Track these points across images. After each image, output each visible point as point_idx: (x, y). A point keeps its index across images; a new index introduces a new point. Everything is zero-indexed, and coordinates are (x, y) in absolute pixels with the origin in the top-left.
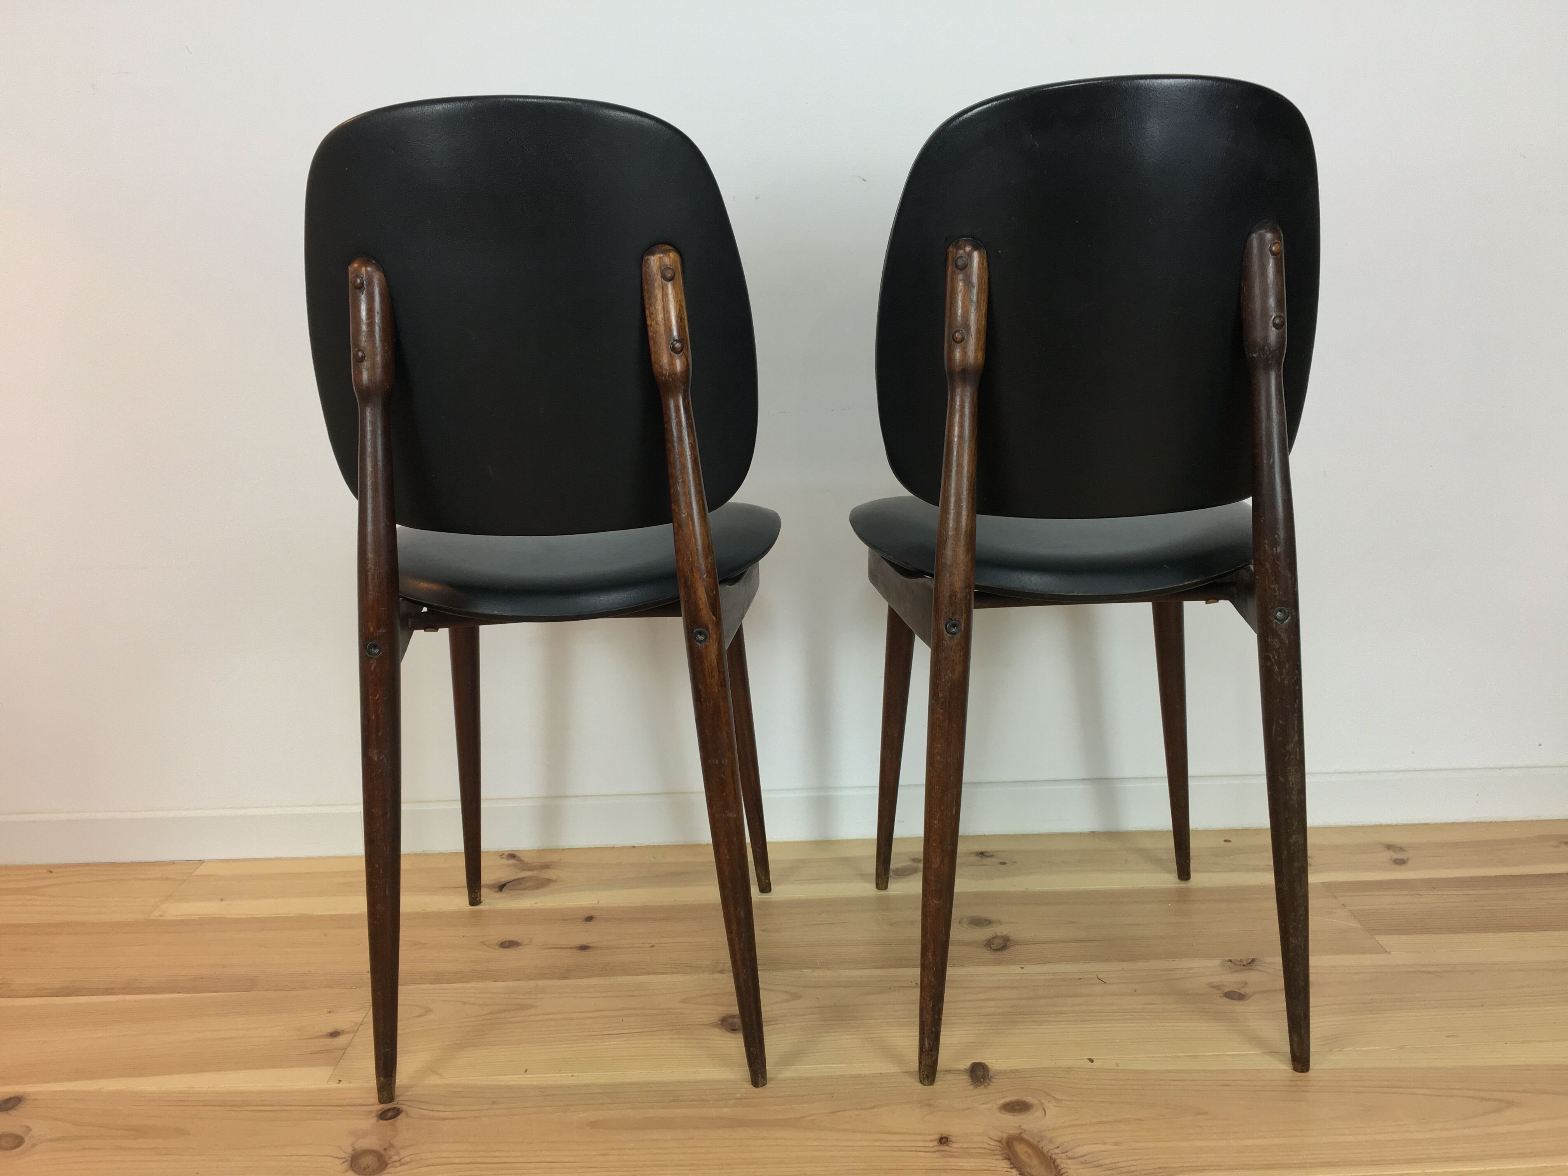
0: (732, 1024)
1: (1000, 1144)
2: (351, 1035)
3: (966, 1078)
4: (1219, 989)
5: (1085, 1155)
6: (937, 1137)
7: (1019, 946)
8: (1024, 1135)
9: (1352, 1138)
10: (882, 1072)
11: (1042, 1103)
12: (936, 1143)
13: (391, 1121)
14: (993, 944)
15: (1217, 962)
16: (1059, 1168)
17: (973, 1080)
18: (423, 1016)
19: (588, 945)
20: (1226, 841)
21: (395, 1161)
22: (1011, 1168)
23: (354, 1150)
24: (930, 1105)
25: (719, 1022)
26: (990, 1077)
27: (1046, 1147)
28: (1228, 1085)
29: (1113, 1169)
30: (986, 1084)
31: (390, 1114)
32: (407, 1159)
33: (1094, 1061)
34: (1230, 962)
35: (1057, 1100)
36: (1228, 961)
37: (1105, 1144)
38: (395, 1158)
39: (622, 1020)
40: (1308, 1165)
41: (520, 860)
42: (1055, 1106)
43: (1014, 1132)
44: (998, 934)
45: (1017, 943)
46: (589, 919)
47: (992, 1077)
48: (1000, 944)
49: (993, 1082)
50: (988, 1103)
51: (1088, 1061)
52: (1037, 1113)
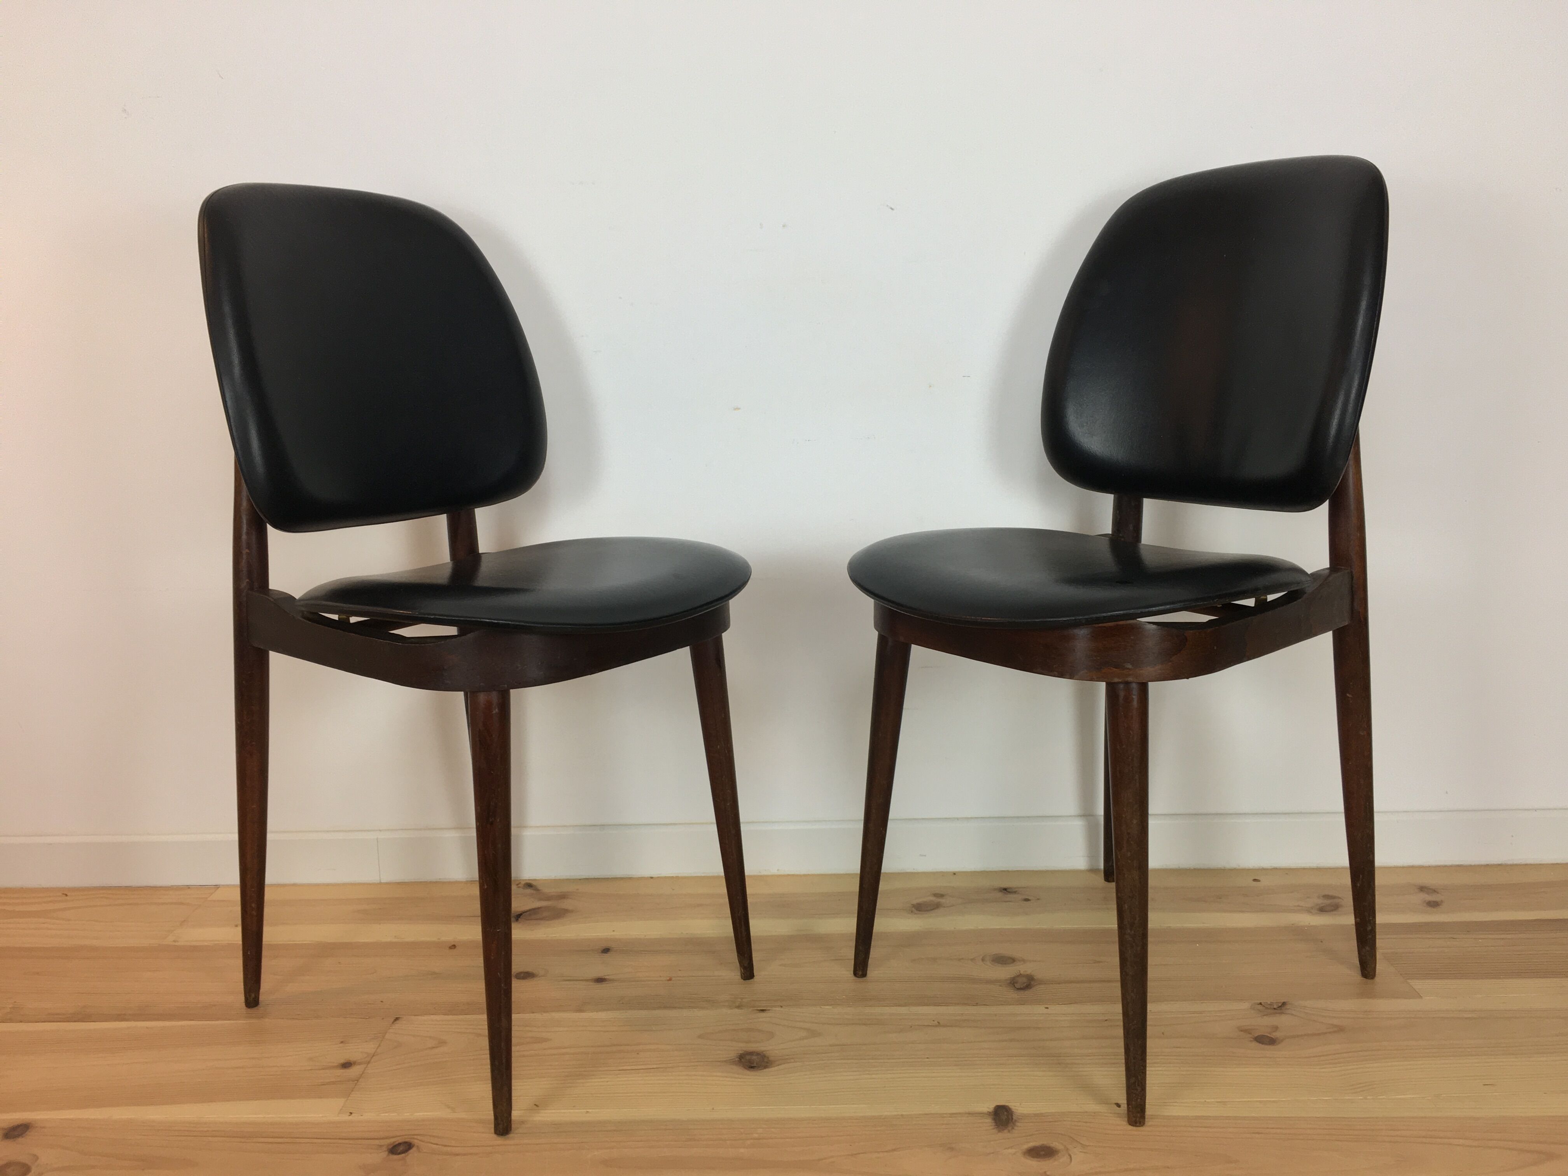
0: (750, 1061)
2: (363, 1066)
3: (989, 1121)
4: (1250, 1034)
7: (1042, 986)
10: (904, 1113)
11: (1068, 1149)
13: (403, 1155)
14: (1016, 983)
15: (1245, 1005)
17: (996, 1123)
18: (436, 1047)
19: (603, 977)
20: (1255, 880)
24: (952, 1149)
25: (737, 1059)
26: (1013, 1120)
28: (1258, 1133)
30: (1010, 1128)
31: (401, 1148)
34: (1260, 1005)
35: (1083, 1146)
36: (1258, 1004)
39: (638, 1056)
41: (537, 890)
42: (1081, 1152)
44: (1022, 972)
45: (1041, 982)
46: (606, 950)
47: (1016, 1121)
48: (1024, 983)
49: (1018, 1126)
50: (1011, 1147)
51: (1116, 1106)
52: (1063, 1159)
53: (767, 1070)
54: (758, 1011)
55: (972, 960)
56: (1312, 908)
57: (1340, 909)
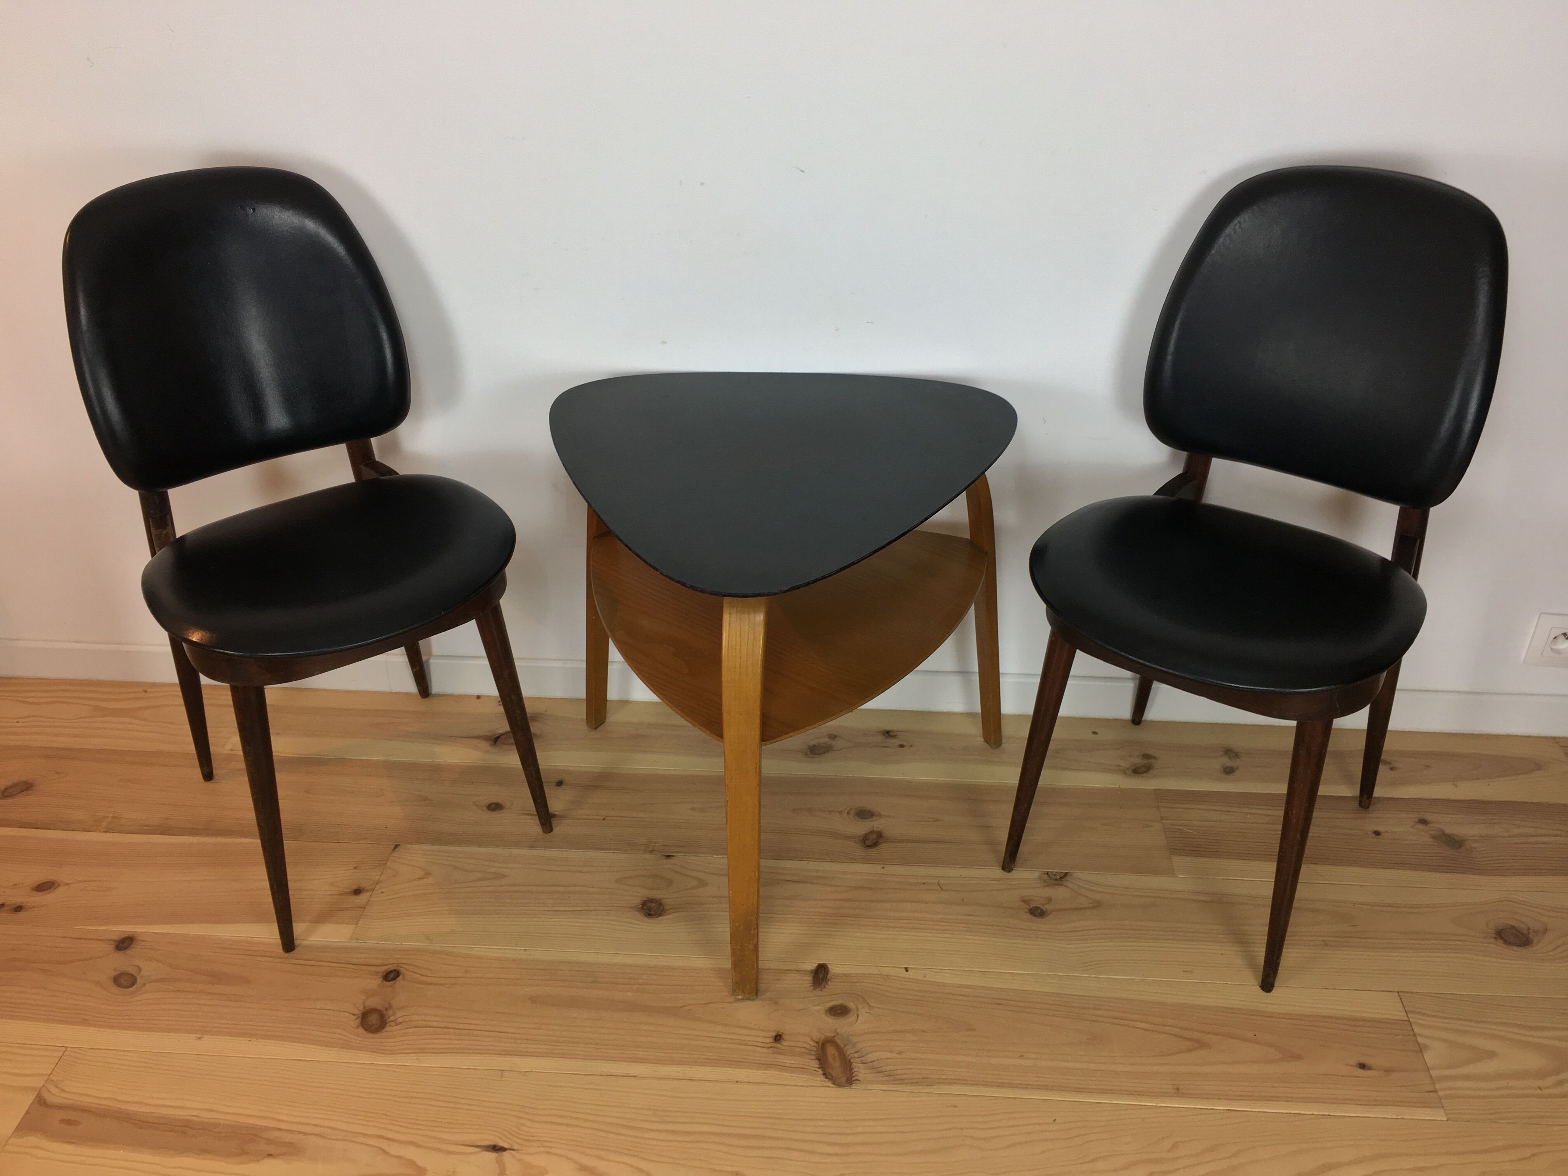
0: (650, 909)
1: (817, 1045)
2: (371, 892)
3: (809, 979)
4: (1028, 904)
5: (874, 1061)
6: (774, 1034)
7: (887, 844)
8: (837, 1040)
9: (1070, 1065)
11: (858, 1009)
12: (771, 1040)
13: (393, 982)
14: (867, 840)
16: (853, 1071)
17: (814, 981)
18: (424, 878)
19: (553, 813)
20: (1094, 733)
21: (392, 1021)
22: (819, 1068)
23: (365, 1008)
24: (776, 1003)
25: (640, 906)
26: (827, 979)
27: (849, 1051)
28: (999, 1004)
29: (890, 1075)
30: (822, 986)
31: (392, 975)
32: (400, 1020)
33: (909, 970)
34: (1046, 875)
35: (870, 1007)
36: (1046, 874)
37: (891, 1052)
38: (392, 1018)
39: (569, 897)
40: (1030, 1087)
42: (867, 1013)
43: (829, 1034)
44: (875, 828)
45: (886, 840)
46: (560, 783)
47: (828, 980)
48: (874, 840)
49: (828, 985)
50: (818, 1005)
51: (904, 970)
52: (851, 1018)
53: (660, 918)
54: (664, 857)
55: (840, 812)
56: (1128, 769)
57: (1151, 771)
